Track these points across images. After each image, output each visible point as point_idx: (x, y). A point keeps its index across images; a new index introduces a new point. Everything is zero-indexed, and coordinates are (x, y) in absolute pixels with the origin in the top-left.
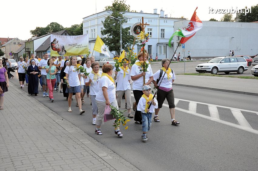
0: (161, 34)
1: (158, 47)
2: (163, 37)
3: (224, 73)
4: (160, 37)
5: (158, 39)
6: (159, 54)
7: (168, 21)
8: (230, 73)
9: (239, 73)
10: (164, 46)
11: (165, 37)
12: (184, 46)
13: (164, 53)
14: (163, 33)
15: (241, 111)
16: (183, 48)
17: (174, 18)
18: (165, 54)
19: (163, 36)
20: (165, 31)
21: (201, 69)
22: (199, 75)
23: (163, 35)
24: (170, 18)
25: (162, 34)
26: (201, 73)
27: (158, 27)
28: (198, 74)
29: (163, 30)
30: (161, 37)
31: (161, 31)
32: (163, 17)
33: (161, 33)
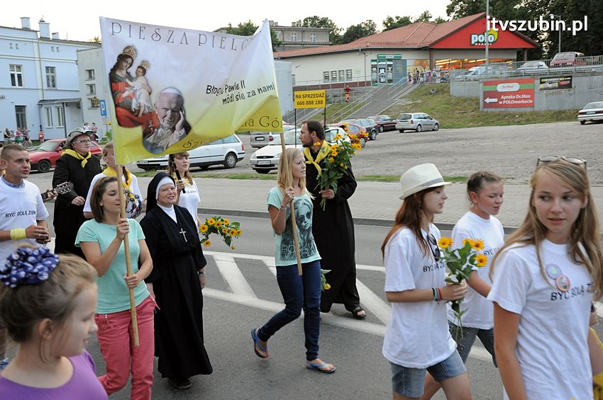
0: (48, 80)
1: (44, 110)
2: (54, 86)
3: (198, 168)
4: (45, 87)
5: (40, 92)
6: (45, 125)
7: (62, 47)
8: (210, 167)
9: (227, 167)
10: (58, 108)
11: (59, 86)
12: (105, 111)
13: (60, 125)
14: (53, 77)
15: (234, 258)
16: (102, 115)
17: (77, 42)
18: (62, 126)
19: (52, 83)
20: (57, 71)
21: (149, 161)
22: (146, 176)
23: (53, 81)
24: (65, 41)
25: (51, 78)
26: (149, 170)
27: (37, 63)
28: (143, 175)
29: (50, 70)
30: (49, 86)
31: (47, 72)
32: (48, 39)
33: (48, 77)
